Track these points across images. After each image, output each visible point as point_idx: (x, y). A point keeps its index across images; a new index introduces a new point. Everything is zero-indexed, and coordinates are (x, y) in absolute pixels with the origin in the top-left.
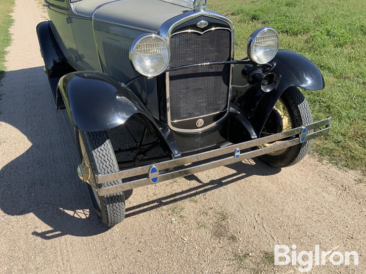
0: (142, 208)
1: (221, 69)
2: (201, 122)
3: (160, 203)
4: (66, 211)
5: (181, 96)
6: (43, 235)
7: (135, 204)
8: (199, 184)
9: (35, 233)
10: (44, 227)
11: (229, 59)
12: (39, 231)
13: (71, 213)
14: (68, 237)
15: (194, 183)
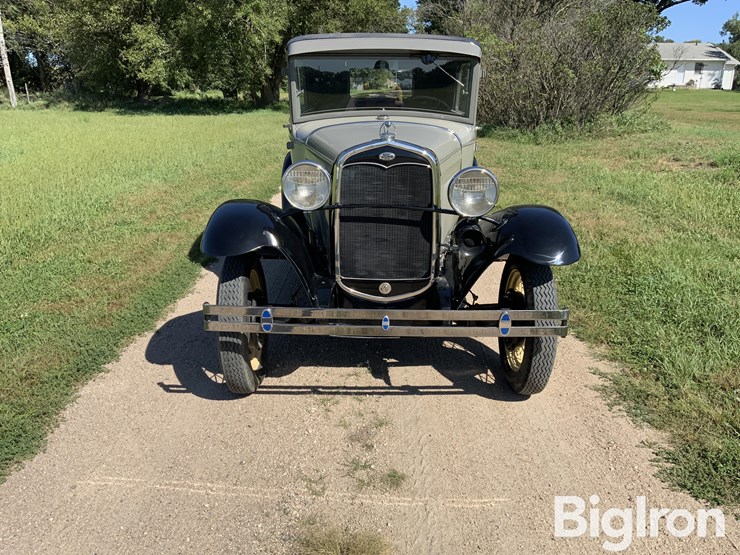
0: (289, 390)
1: (418, 217)
2: (386, 288)
3: (315, 390)
4: (207, 373)
5: (358, 245)
6: (167, 388)
7: (286, 384)
8: (385, 385)
9: (161, 384)
10: (174, 380)
11: (431, 205)
12: (166, 383)
13: (210, 374)
14: (190, 396)
15: (381, 382)
